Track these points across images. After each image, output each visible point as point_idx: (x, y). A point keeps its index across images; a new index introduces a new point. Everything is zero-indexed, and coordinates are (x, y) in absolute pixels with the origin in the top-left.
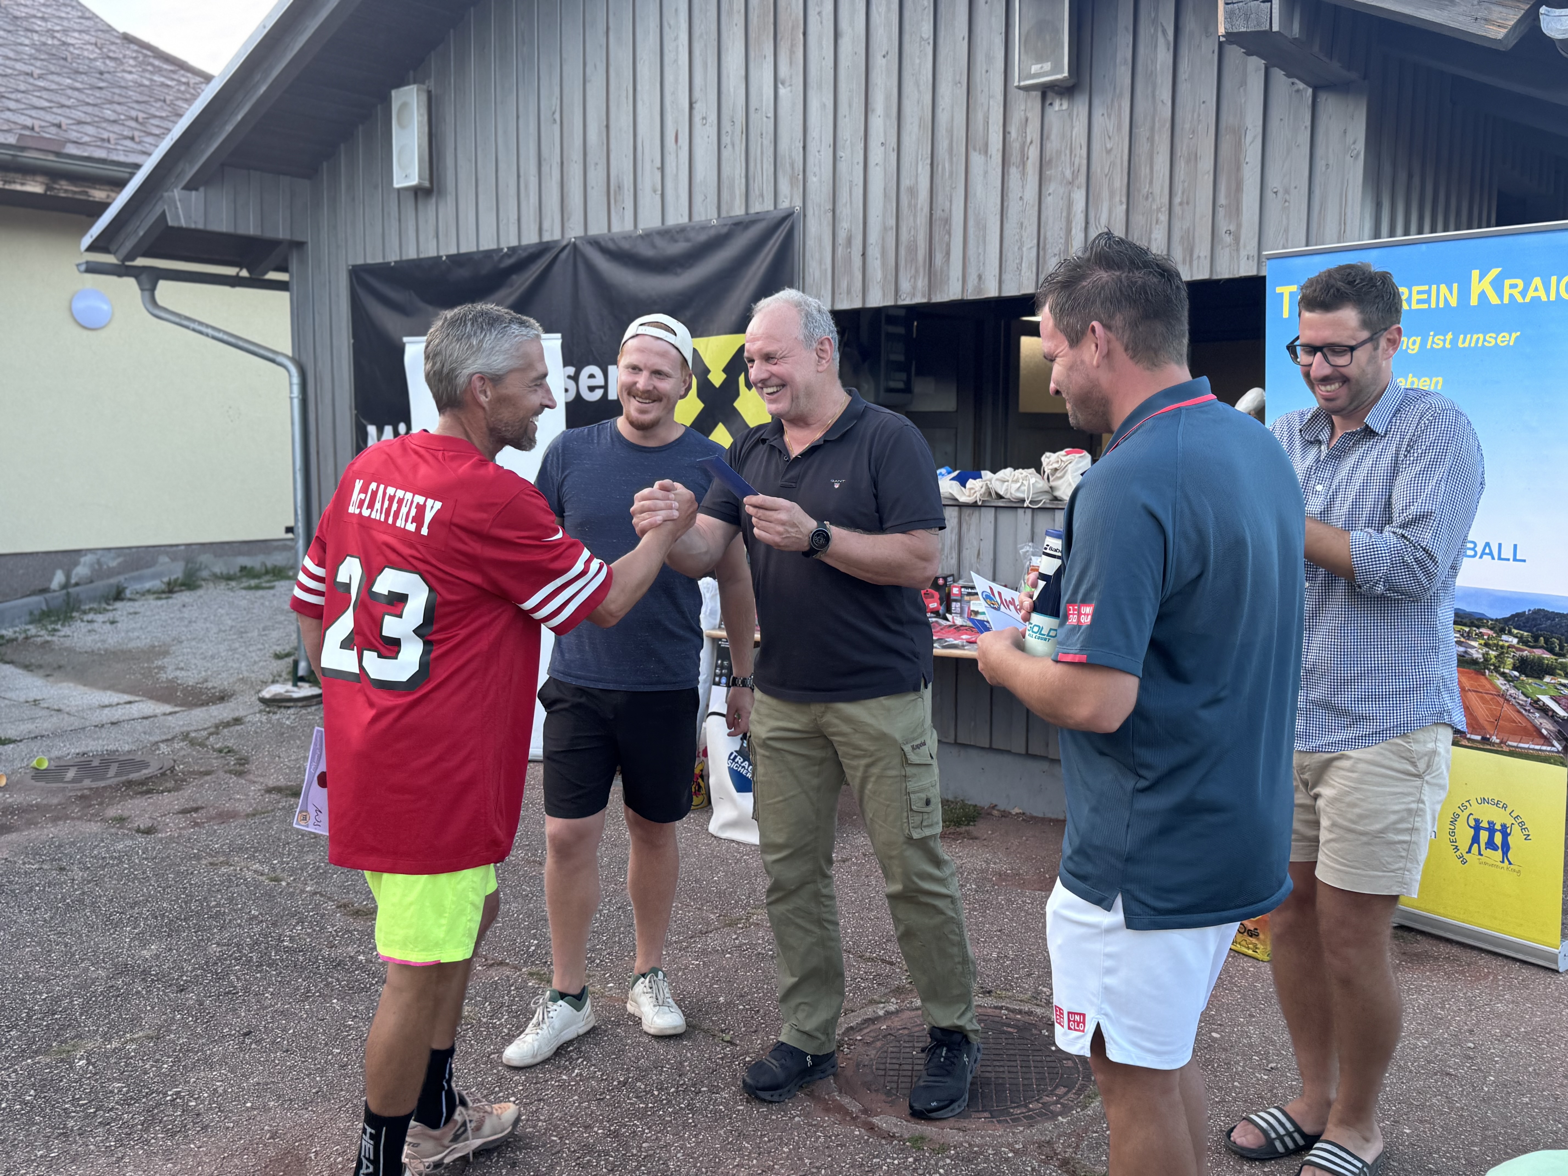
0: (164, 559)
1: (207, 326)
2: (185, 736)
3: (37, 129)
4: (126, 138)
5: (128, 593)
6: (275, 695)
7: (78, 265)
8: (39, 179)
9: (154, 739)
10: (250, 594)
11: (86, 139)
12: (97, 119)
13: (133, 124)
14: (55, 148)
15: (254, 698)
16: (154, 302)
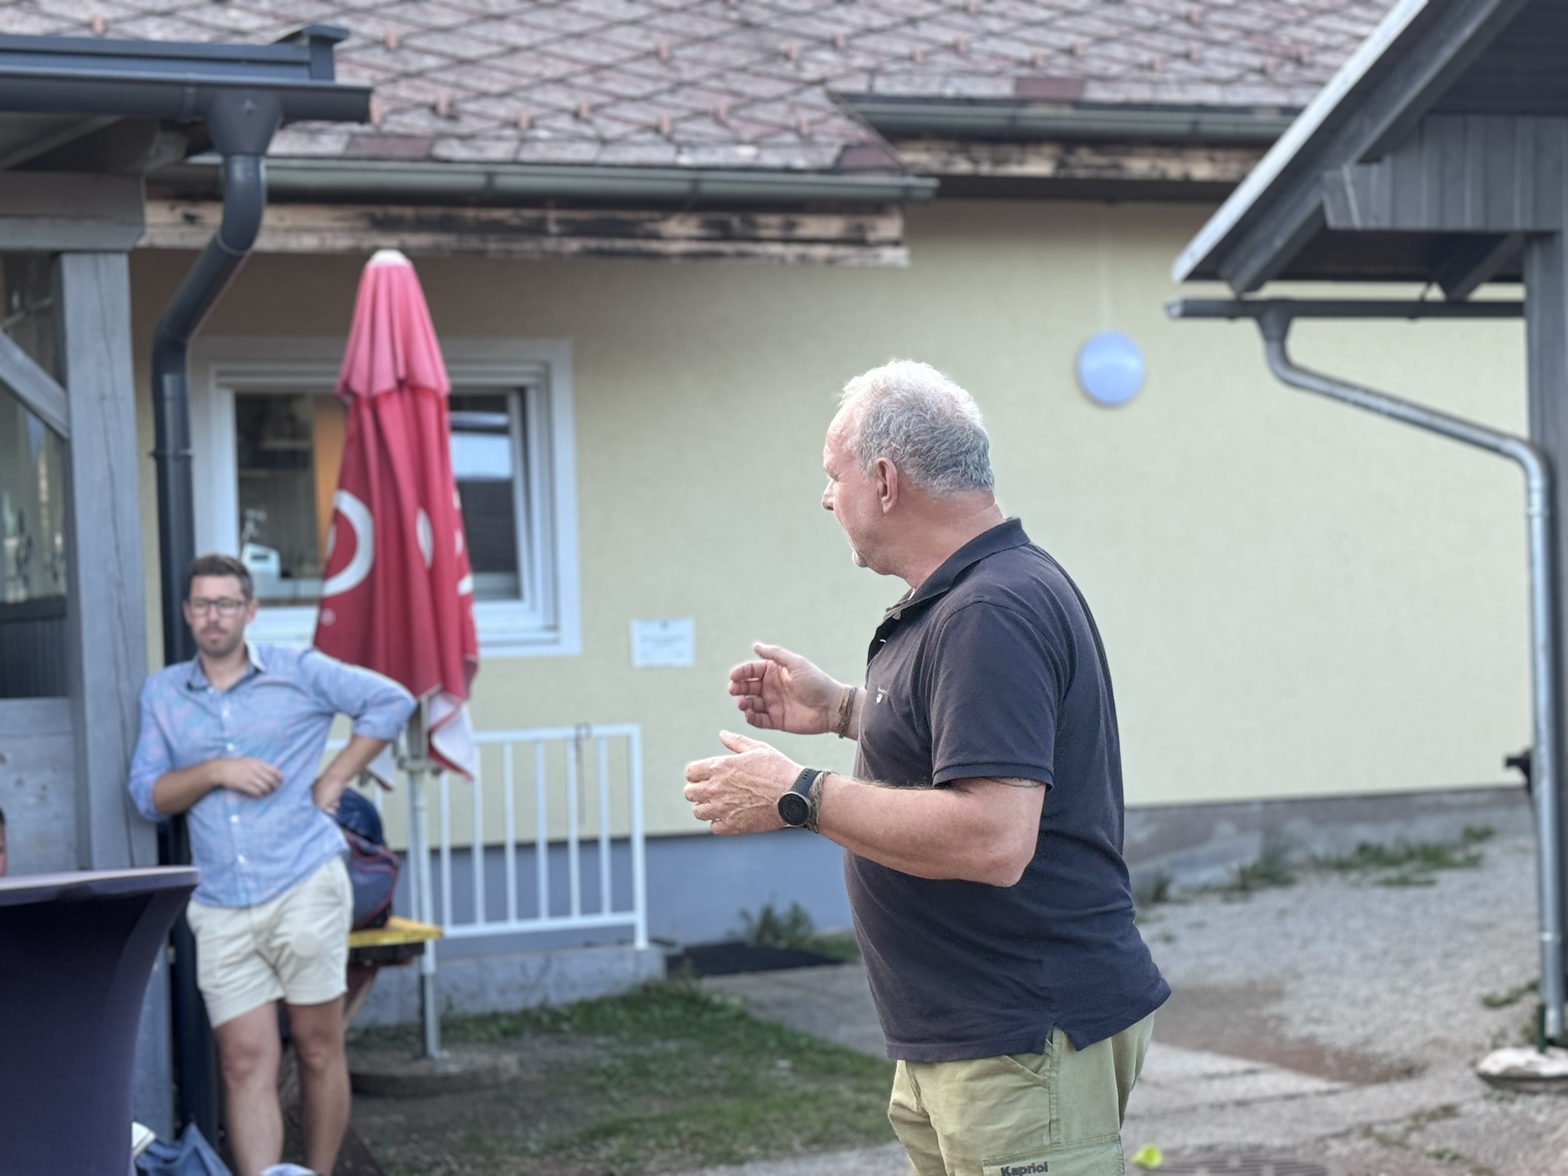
0: (1225, 828)
1: (1379, 395)
2: (1367, 1131)
3: (1040, 63)
4: (1176, 56)
5: (1173, 891)
6: (1509, 1069)
7: (1168, 307)
8: (1049, 150)
9: (1319, 1130)
10: (1395, 895)
11: (1115, 69)
12: (1126, 29)
13: (1181, 28)
14: (1070, 94)
15: (1469, 1073)
16: (1284, 358)
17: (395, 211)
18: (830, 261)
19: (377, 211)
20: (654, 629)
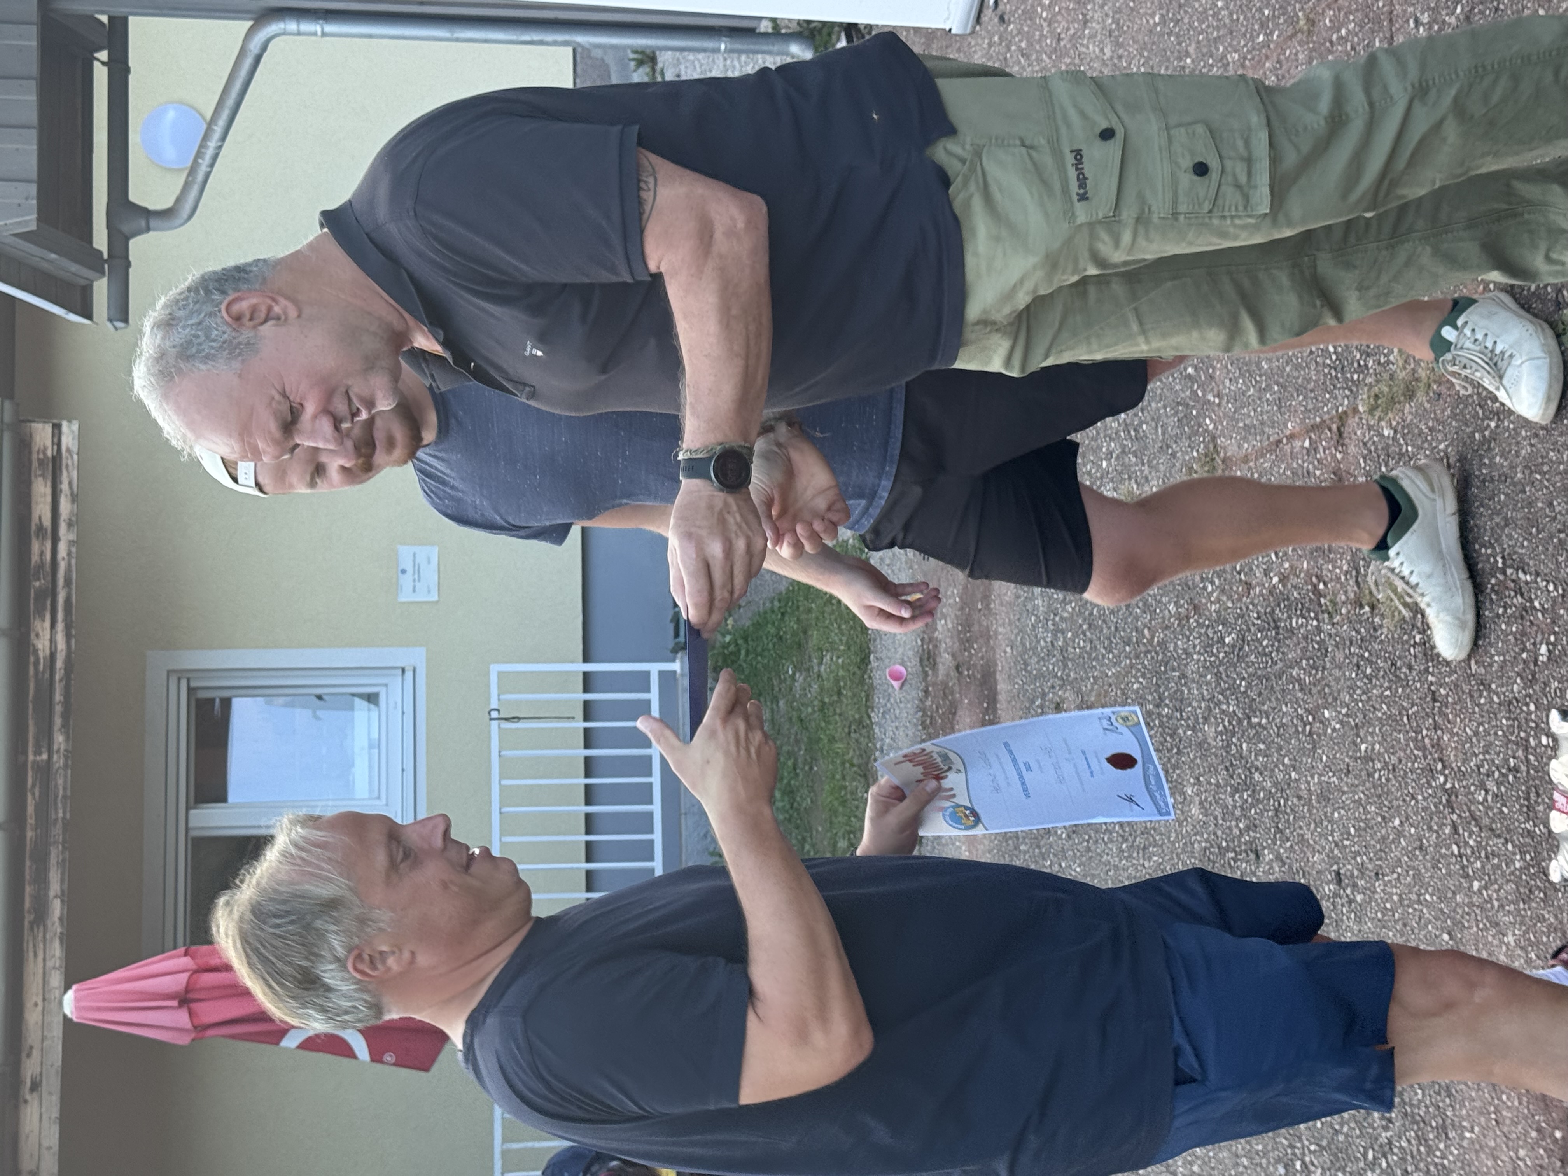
7: (118, 330)
16: (166, 214)
17: (27, 904)
18: (74, 498)
19: (28, 918)
20: (407, 581)
